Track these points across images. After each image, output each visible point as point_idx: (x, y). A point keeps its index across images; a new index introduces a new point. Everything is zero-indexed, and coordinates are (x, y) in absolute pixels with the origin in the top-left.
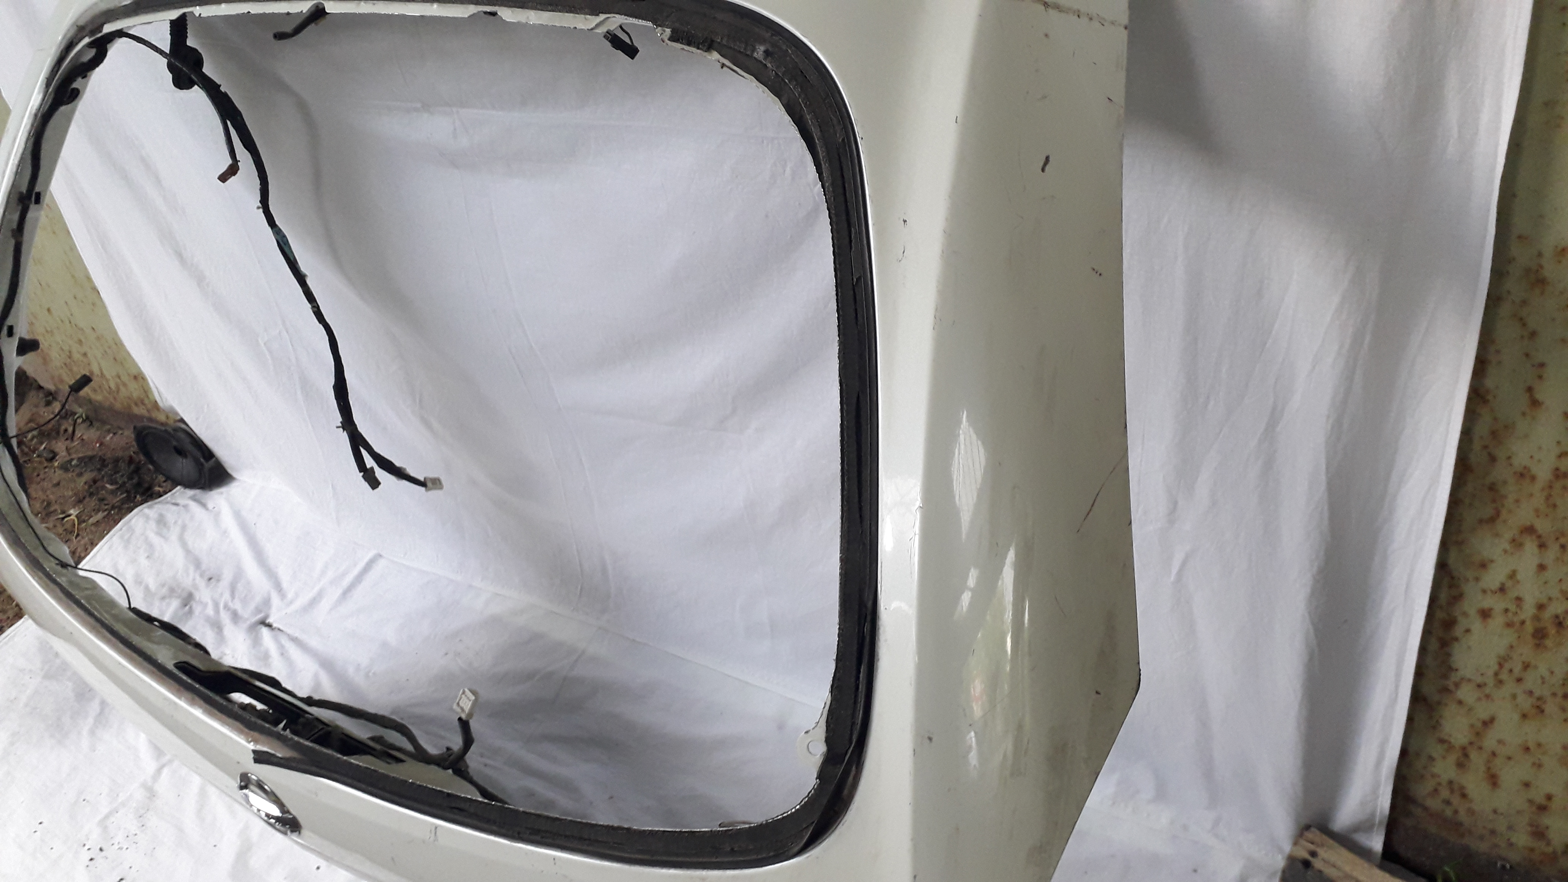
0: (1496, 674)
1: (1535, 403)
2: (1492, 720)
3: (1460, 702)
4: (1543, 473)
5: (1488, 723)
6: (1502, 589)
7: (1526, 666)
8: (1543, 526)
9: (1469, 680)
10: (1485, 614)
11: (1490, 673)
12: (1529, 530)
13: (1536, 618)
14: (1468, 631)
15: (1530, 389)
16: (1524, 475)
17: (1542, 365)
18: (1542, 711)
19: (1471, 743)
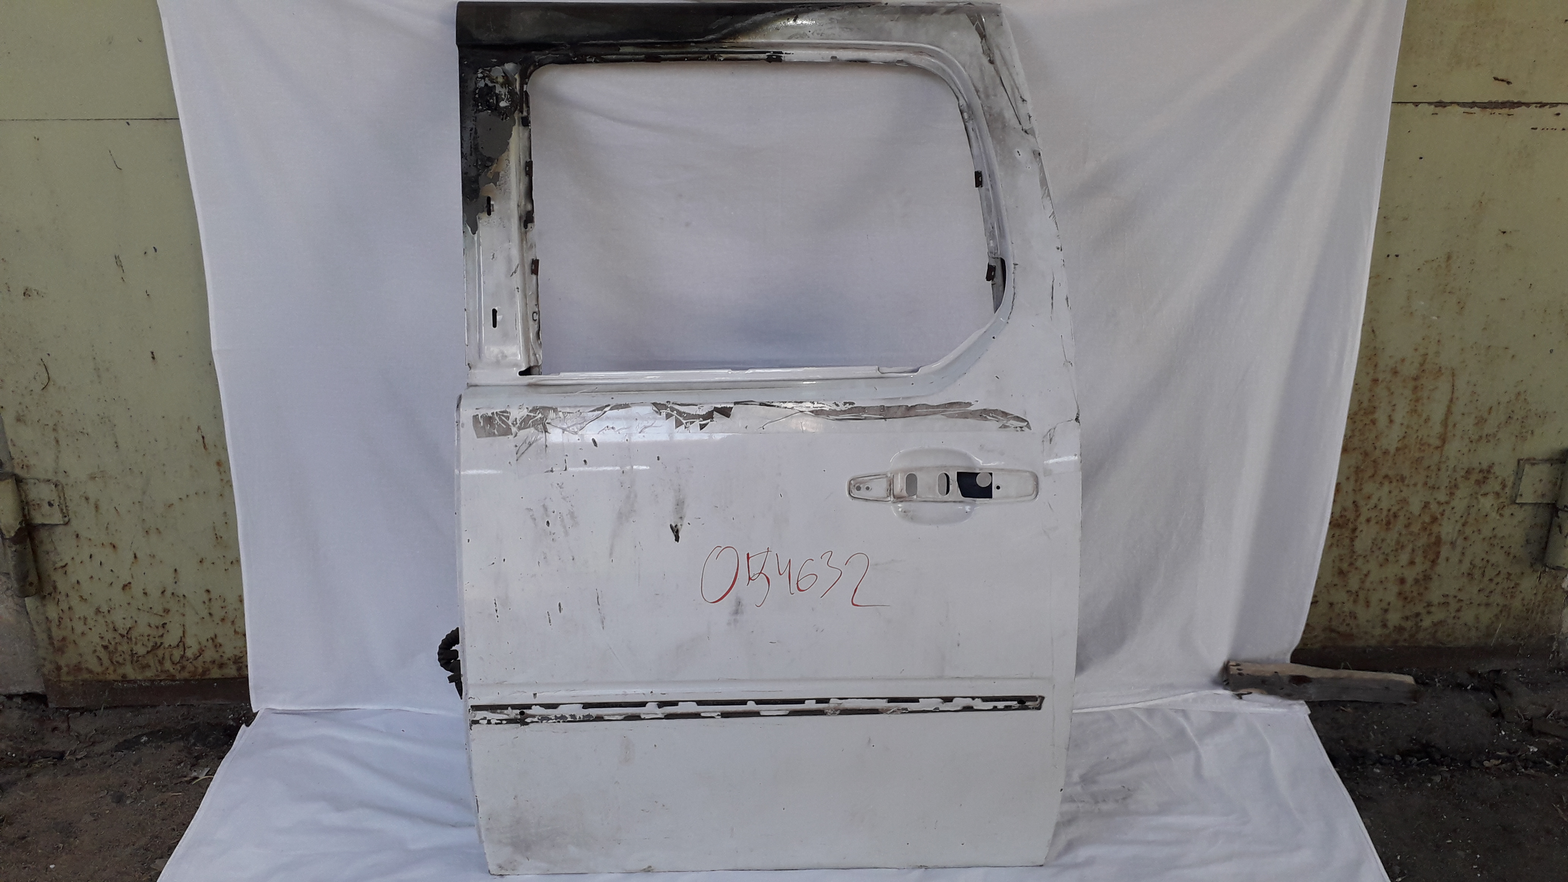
0: (1371, 549)
1: (1391, 421)
2: (1369, 572)
3: (1356, 568)
4: (1392, 450)
5: (1366, 575)
6: (1375, 507)
7: (1383, 540)
8: (1391, 473)
9: (1361, 556)
10: (1368, 520)
11: (1369, 548)
12: (1386, 476)
13: (1387, 516)
14: (1361, 531)
15: (1390, 416)
16: (1386, 453)
17: (1394, 405)
18: (1388, 560)
19: (1360, 588)
